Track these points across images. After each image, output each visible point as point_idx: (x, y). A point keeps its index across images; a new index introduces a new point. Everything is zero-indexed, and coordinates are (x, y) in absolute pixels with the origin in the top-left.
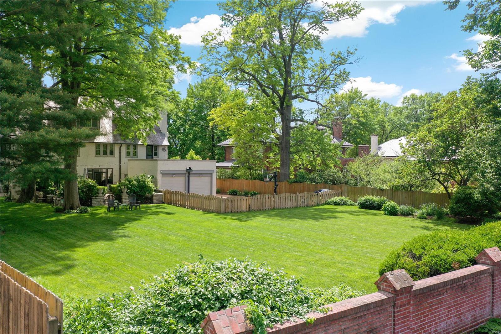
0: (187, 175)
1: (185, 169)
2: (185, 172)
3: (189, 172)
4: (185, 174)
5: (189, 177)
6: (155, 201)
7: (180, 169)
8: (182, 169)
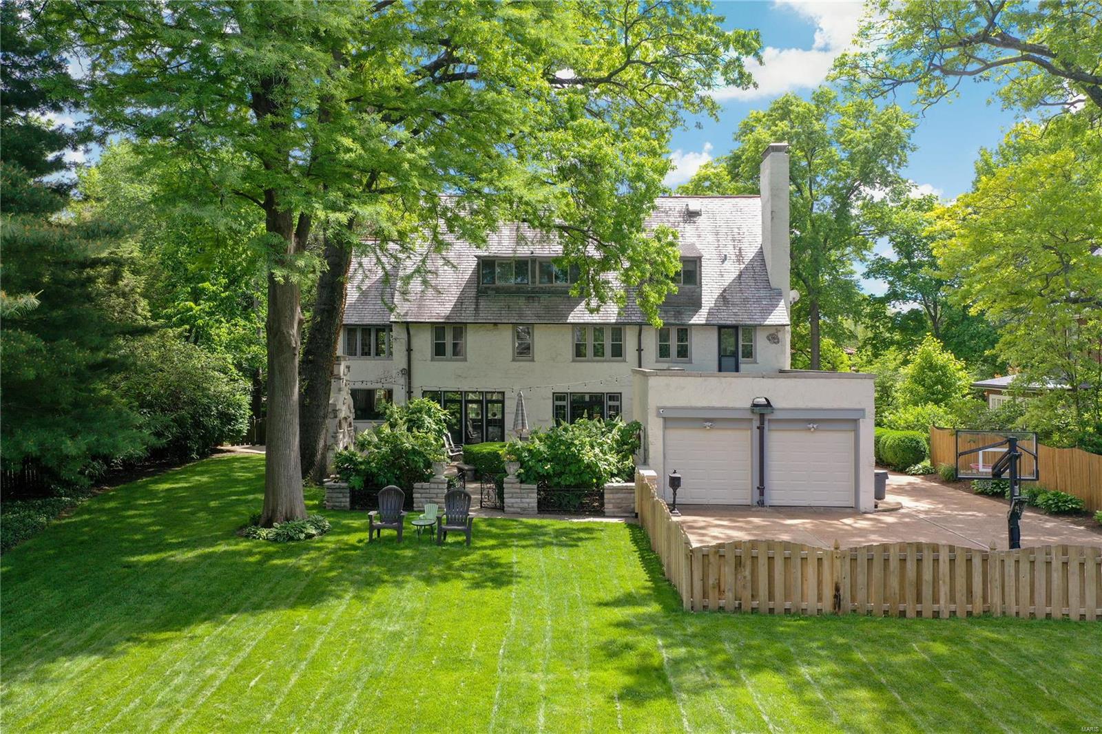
0: (756, 423)
1: (748, 405)
2: (748, 415)
3: (762, 416)
4: (751, 420)
5: (761, 429)
6: (608, 507)
7: (730, 405)
8: (738, 405)
